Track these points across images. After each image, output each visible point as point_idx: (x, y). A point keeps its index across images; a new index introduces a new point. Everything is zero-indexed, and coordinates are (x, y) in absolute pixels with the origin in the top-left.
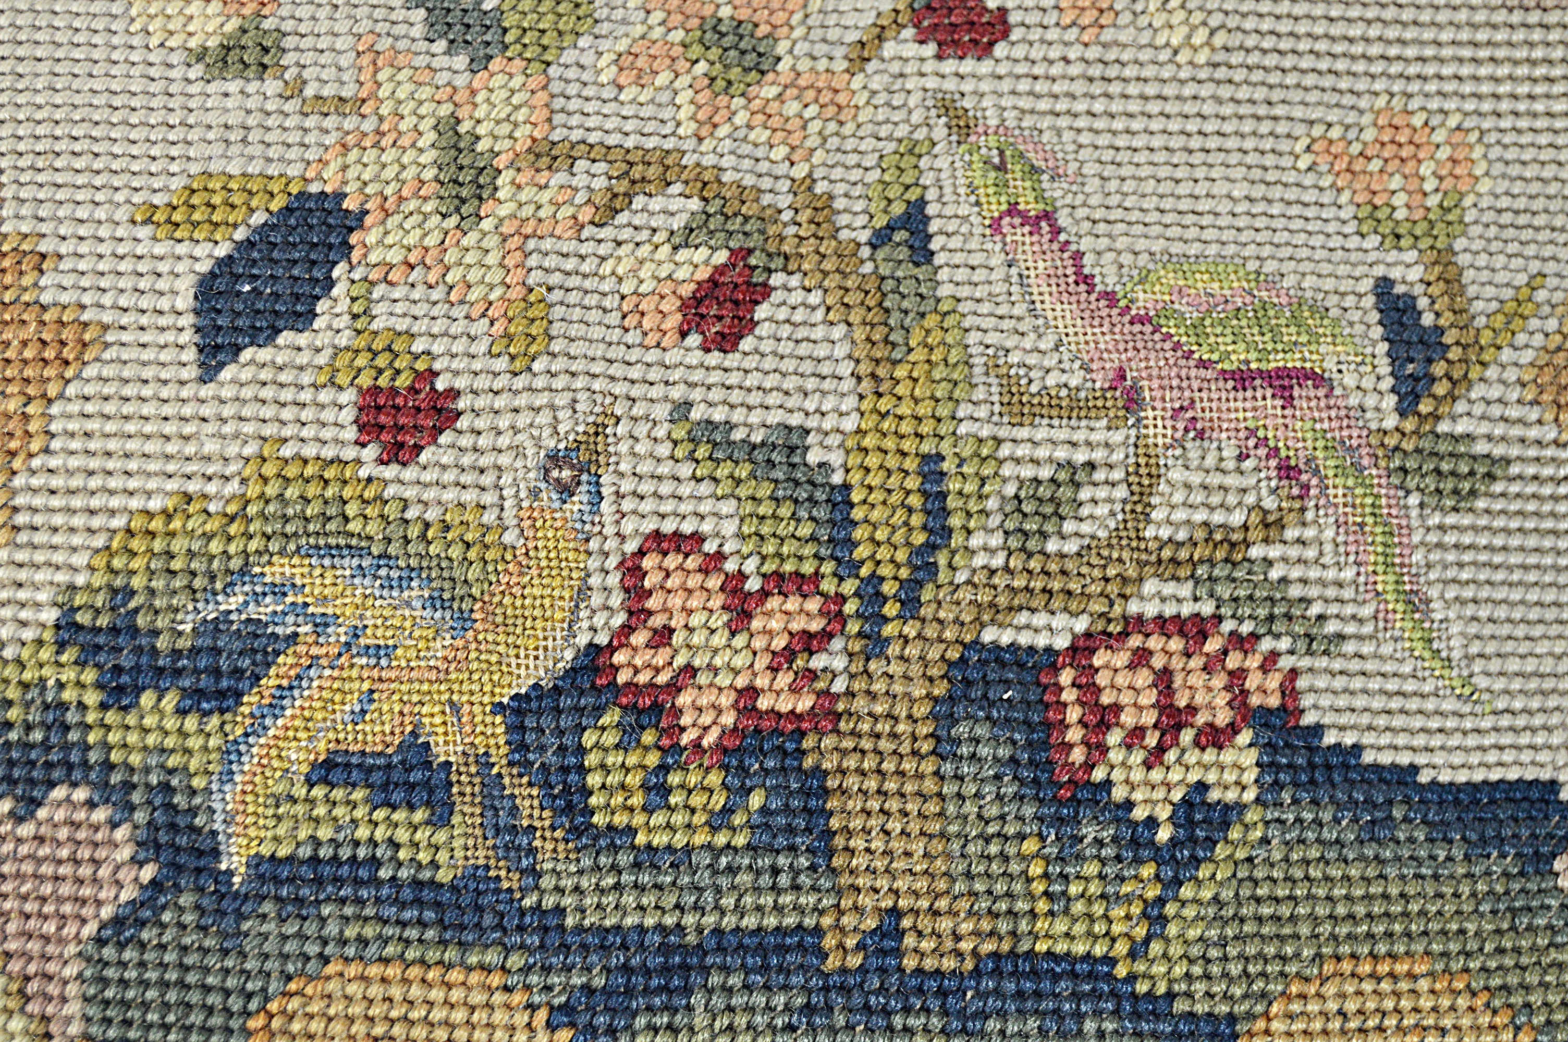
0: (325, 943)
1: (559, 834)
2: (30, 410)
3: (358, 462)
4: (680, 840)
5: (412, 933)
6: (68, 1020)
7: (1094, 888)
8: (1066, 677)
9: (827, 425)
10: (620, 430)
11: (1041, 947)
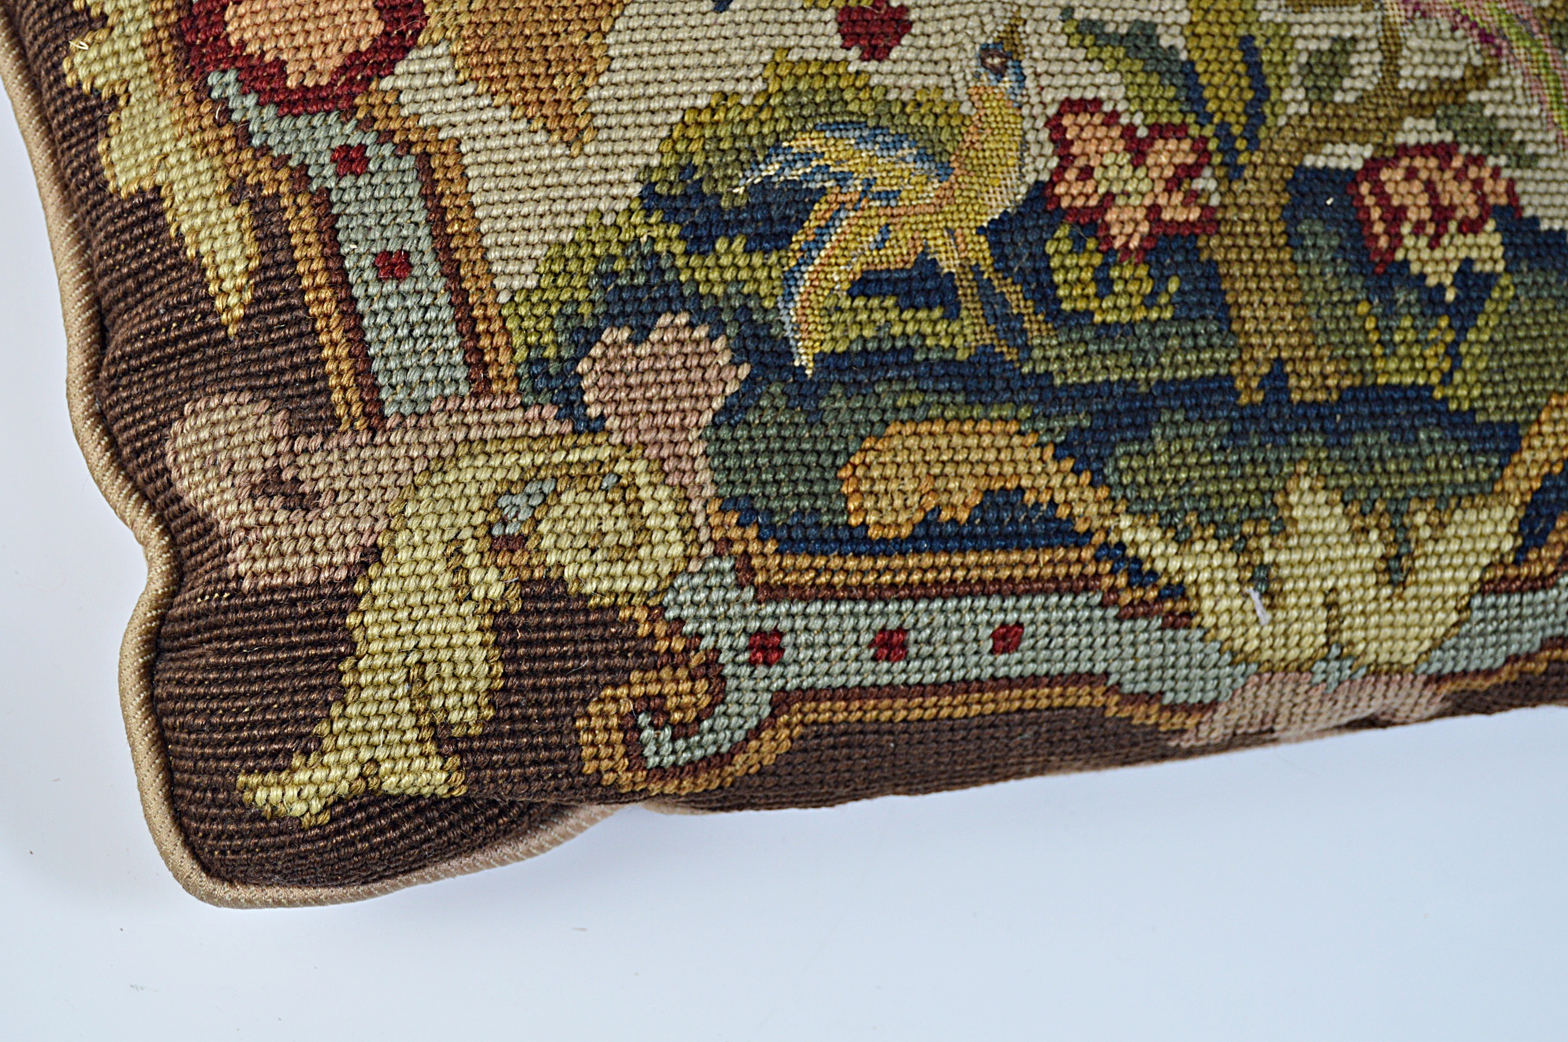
0: (884, 411)
1: (1040, 317)
2: (591, 41)
3: (847, 61)
4: (1125, 317)
5: (947, 399)
6: (701, 487)
7: (1410, 336)
8: (1365, 188)
9: (1169, 20)
10: (1028, 29)
11: (1382, 380)
